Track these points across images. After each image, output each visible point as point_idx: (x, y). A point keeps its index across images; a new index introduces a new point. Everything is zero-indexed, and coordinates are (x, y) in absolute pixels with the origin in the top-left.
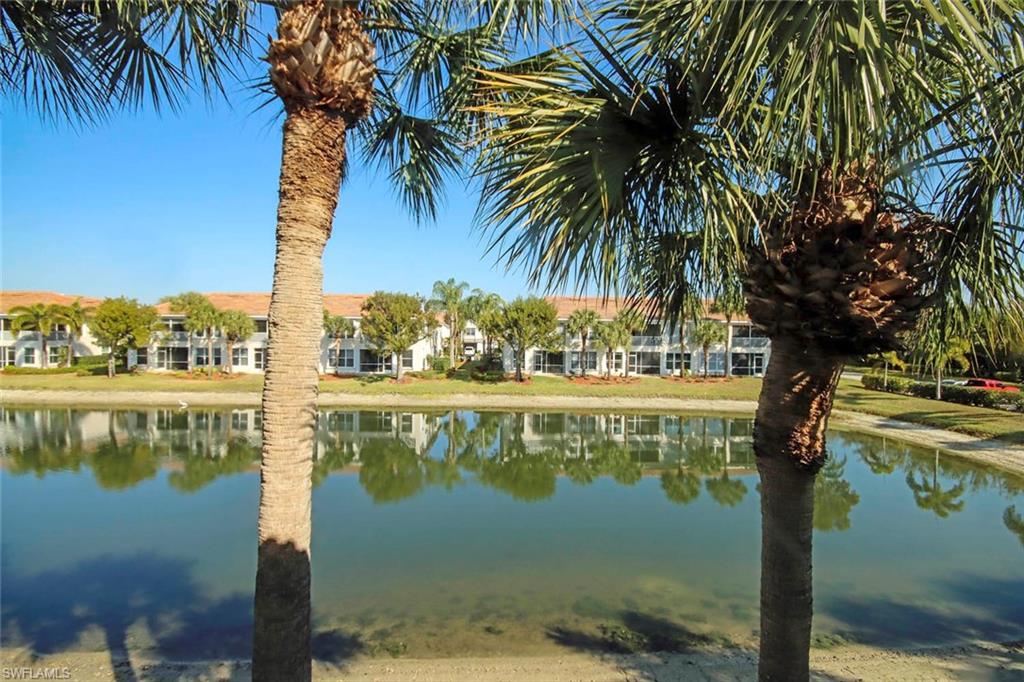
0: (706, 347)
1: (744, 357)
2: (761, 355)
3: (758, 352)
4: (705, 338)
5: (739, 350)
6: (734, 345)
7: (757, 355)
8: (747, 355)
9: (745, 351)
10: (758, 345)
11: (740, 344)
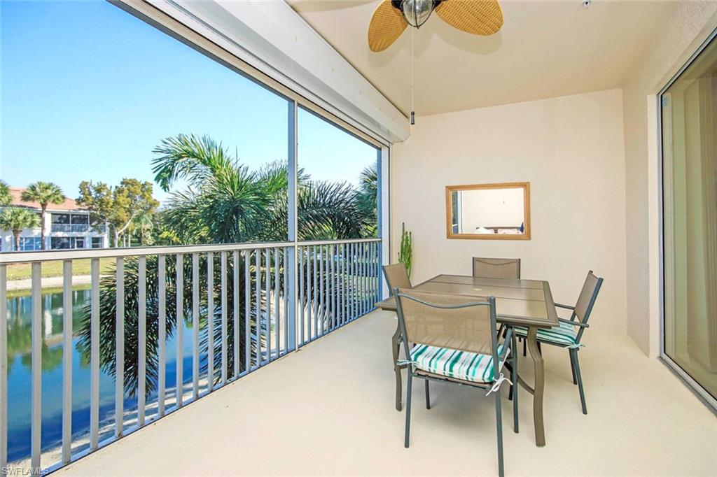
0: (16, 232)
1: (65, 241)
2: (82, 238)
3: (79, 236)
4: (13, 224)
5: (60, 234)
6: (54, 230)
7: (77, 238)
8: (68, 238)
9: (66, 235)
10: (80, 230)
11: (62, 230)
